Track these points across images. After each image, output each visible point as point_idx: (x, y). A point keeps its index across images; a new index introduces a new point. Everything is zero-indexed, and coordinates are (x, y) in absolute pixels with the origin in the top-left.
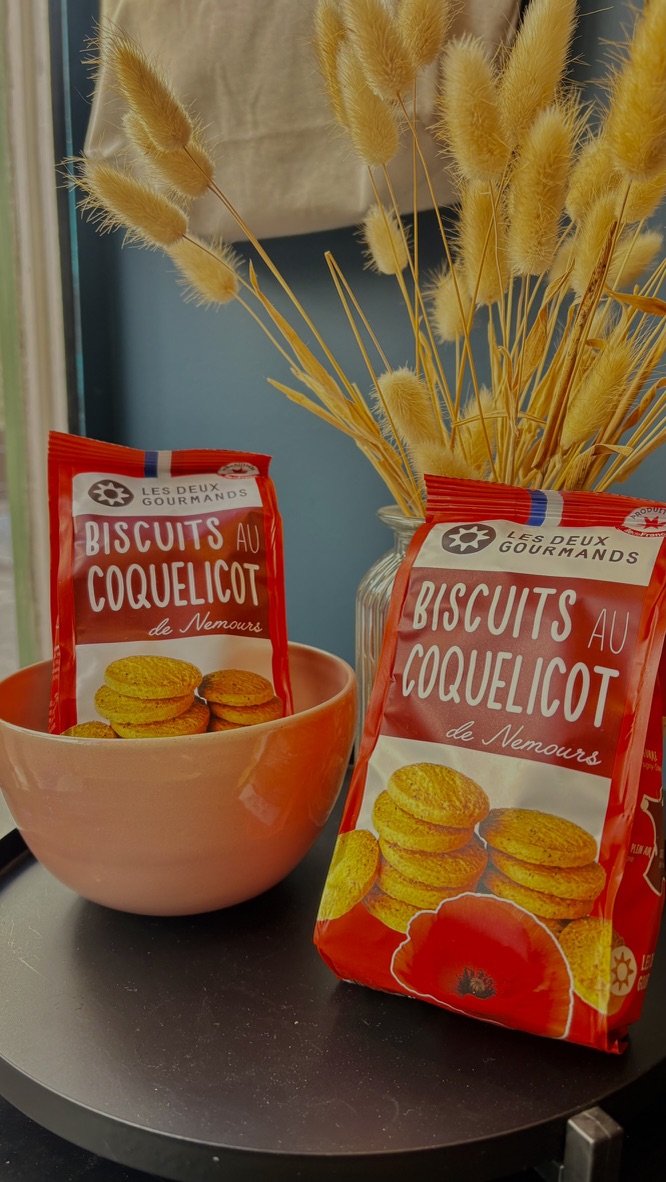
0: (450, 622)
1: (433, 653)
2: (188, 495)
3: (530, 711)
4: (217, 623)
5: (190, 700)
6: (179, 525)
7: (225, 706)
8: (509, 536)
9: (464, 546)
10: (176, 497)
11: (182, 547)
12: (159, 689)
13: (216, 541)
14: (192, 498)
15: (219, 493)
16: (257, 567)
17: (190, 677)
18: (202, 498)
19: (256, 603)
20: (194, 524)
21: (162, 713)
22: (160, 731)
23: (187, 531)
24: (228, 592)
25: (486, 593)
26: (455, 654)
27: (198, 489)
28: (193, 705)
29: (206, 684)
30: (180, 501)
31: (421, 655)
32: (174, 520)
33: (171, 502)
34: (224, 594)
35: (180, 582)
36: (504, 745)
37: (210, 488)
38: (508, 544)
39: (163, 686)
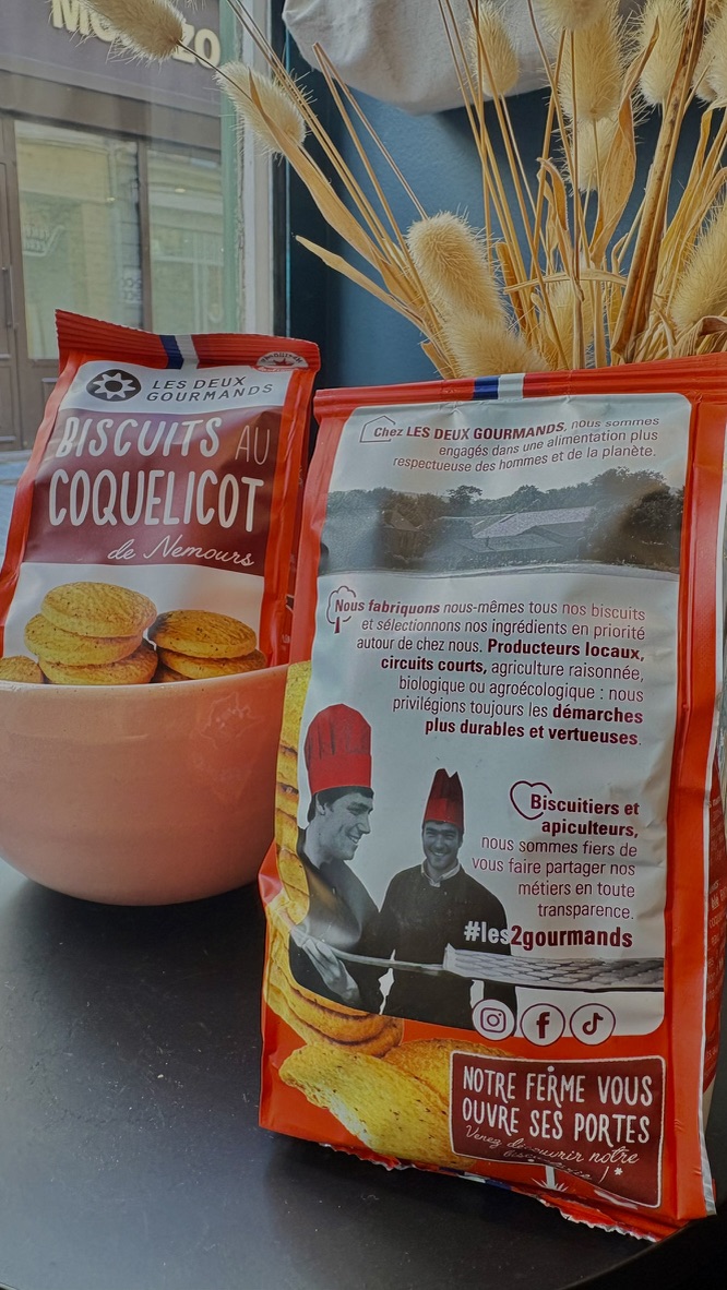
2: (203, 391)
4: (189, 549)
5: (138, 642)
6: (174, 426)
7: (180, 655)
10: (190, 391)
11: (166, 452)
12: (103, 625)
13: (209, 446)
14: (207, 394)
15: (240, 388)
16: (260, 483)
17: (143, 614)
18: (218, 394)
19: (249, 528)
20: (192, 424)
21: (103, 654)
22: (94, 677)
23: (181, 432)
24: (211, 512)
27: (219, 383)
28: (139, 650)
29: (161, 625)
30: (192, 397)
32: (170, 418)
33: (180, 398)
34: (205, 513)
35: (155, 496)
37: (234, 382)
39: (108, 621)
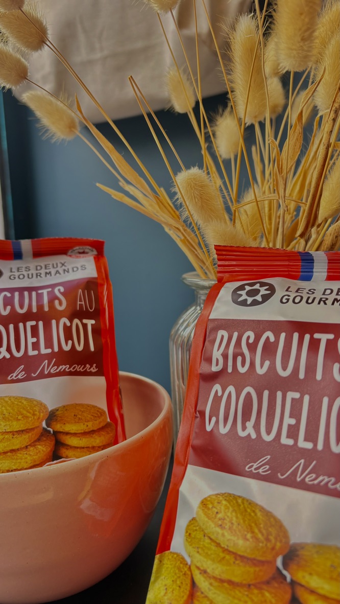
0: (243, 365)
1: (230, 393)
2: (43, 271)
3: (320, 447)
4: (61, 367)
5: (38, 432)
6: (34, 294)
7: (67, 434)
8: (287, 290)
9: (250, 300)
10: (34, 272)
11: (35, 310)
12: (15, 423)
13: (61, 304)
14: (46, 273)
15: (66, 268)
16: (93, 322)
17: (39, 412)
18: (53, 273)
19: (92, 348)
20: (45, 292)
21: (18, 442)
22: (15, 457)
23: (40, 297)
24: (70, 342)
25: (272, 339)
26: (249, 394)
27: (51, 266)
28: (42, 435)
29: (52, 417)
30: (37, 275)
31: (220, 394)
32: (30, 290)
33: (30, 276)
34: (67, 344)
35: (32, 337)
36: (299, 479)
37: (59, 265)
38: (286, 297)
39: (18, 420)
